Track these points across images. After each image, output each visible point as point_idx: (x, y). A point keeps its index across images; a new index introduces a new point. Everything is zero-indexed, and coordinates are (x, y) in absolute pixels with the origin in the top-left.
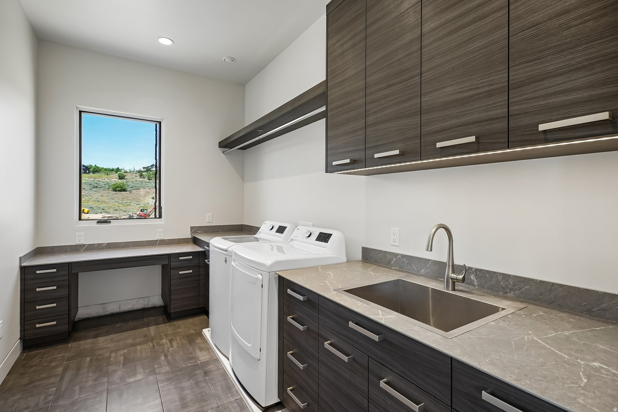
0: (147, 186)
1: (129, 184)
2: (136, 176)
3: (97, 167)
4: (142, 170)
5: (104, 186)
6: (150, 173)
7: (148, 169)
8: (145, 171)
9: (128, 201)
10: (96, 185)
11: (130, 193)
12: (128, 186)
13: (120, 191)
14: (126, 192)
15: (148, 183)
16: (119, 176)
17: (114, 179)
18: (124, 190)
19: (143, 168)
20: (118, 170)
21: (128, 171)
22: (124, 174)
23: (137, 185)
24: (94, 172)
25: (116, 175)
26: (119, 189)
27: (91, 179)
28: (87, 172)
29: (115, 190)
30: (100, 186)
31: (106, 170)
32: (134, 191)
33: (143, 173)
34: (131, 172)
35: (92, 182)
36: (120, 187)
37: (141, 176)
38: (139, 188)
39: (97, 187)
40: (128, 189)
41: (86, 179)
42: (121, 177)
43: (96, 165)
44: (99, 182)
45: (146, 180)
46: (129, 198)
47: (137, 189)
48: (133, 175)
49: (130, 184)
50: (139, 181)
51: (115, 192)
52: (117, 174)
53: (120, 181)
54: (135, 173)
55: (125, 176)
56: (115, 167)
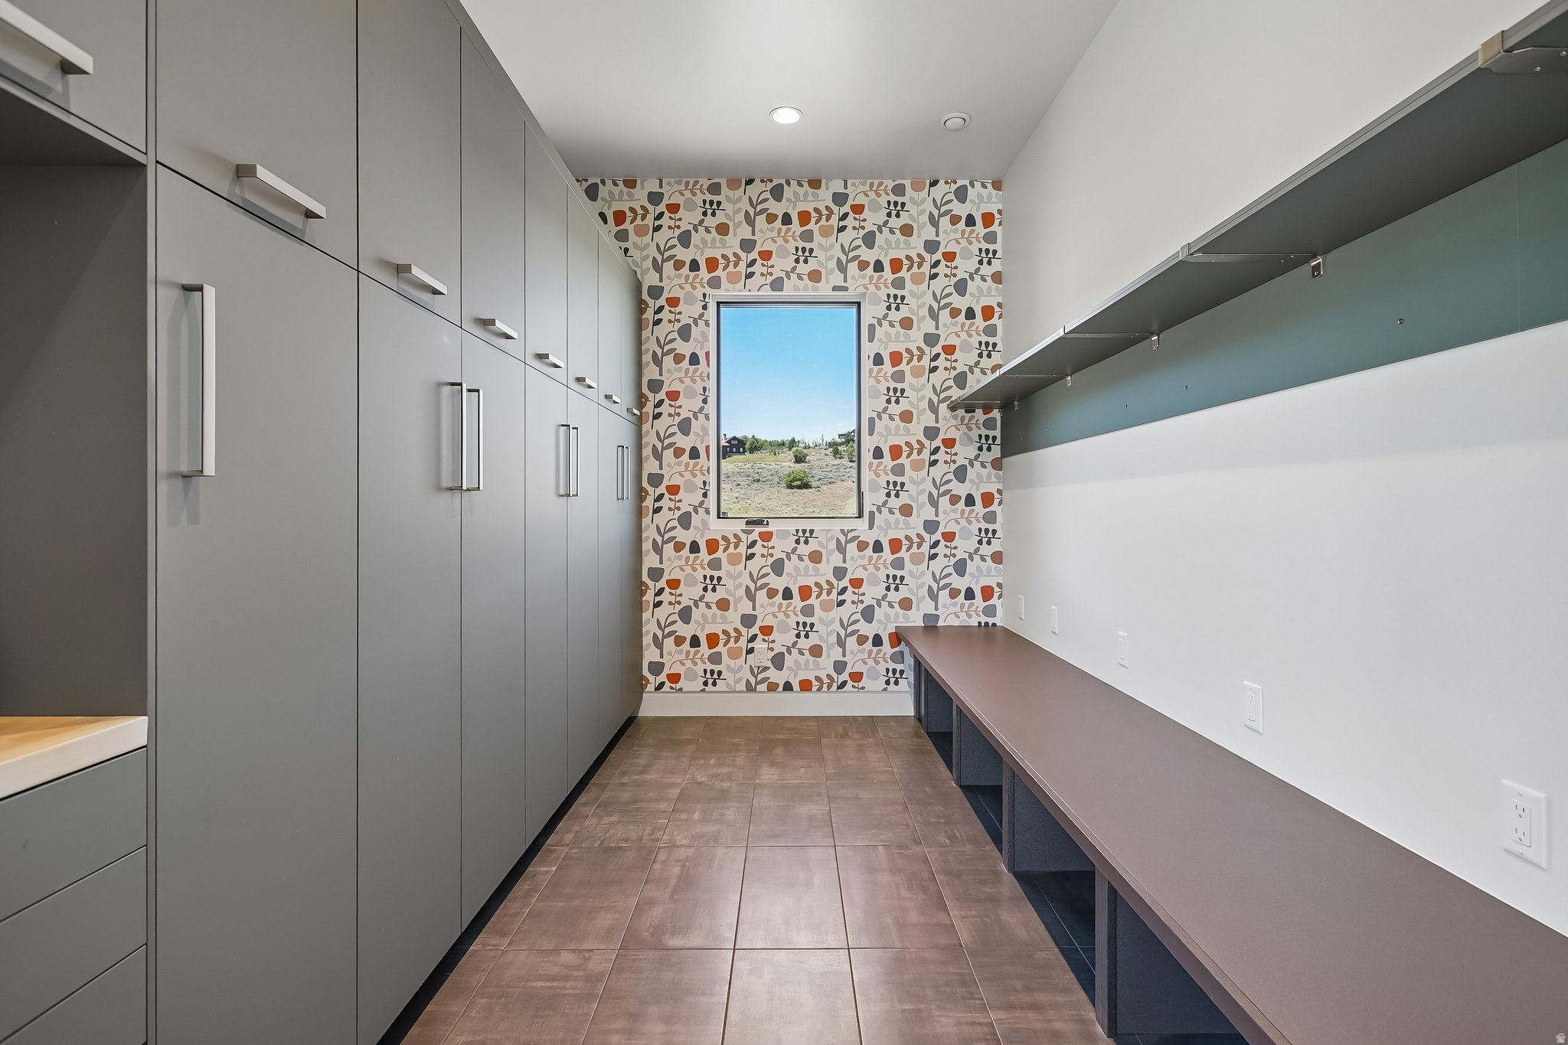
0: (849, 475)
1: (814, 472)
2: (826, 455)
3: (756, 440)
4: (838, 440)
5: (770, 478)
7: (848, 439)
8: (842, 444)
10: (757, 477)
11: (818, 491)
12: (813, 477)
13: (799, 487)
14: (809, 490)
15: (850, 470)
16: (796, 457)
17: (786, 463)
18: (806, 486)
19: (840, 435)
20: (793, 443)
21: (811, 445)
22: (804, 450)
23: (830, 475)
24: (752, 451)
25: (790, 455)
26: (799, 483)
27: (748, 466)
28: (741, 450)
29: (790, 487)
30: (764, 479)
31: (771, 444)
32: (824, 487)
33: (840, 448)
34: (816, 446)
35: (752, 470)
36: (799, 480)
37: (836, 453)
38: (833, 480)
39: (758, 481)
40: (814, 484)
41: (740, 464)
42: (799, 459)
43: (753, 436)
44: (761, 470)
46: (815, 503)
47: (830, 483)
48: (821, 454)
49: (816, 472)
50: (833, 465)
51: (790, 491)
52: (791, 452)
53: (797, 465)
54: (825, 447)
55: (805, 456)
56: (787, 438)
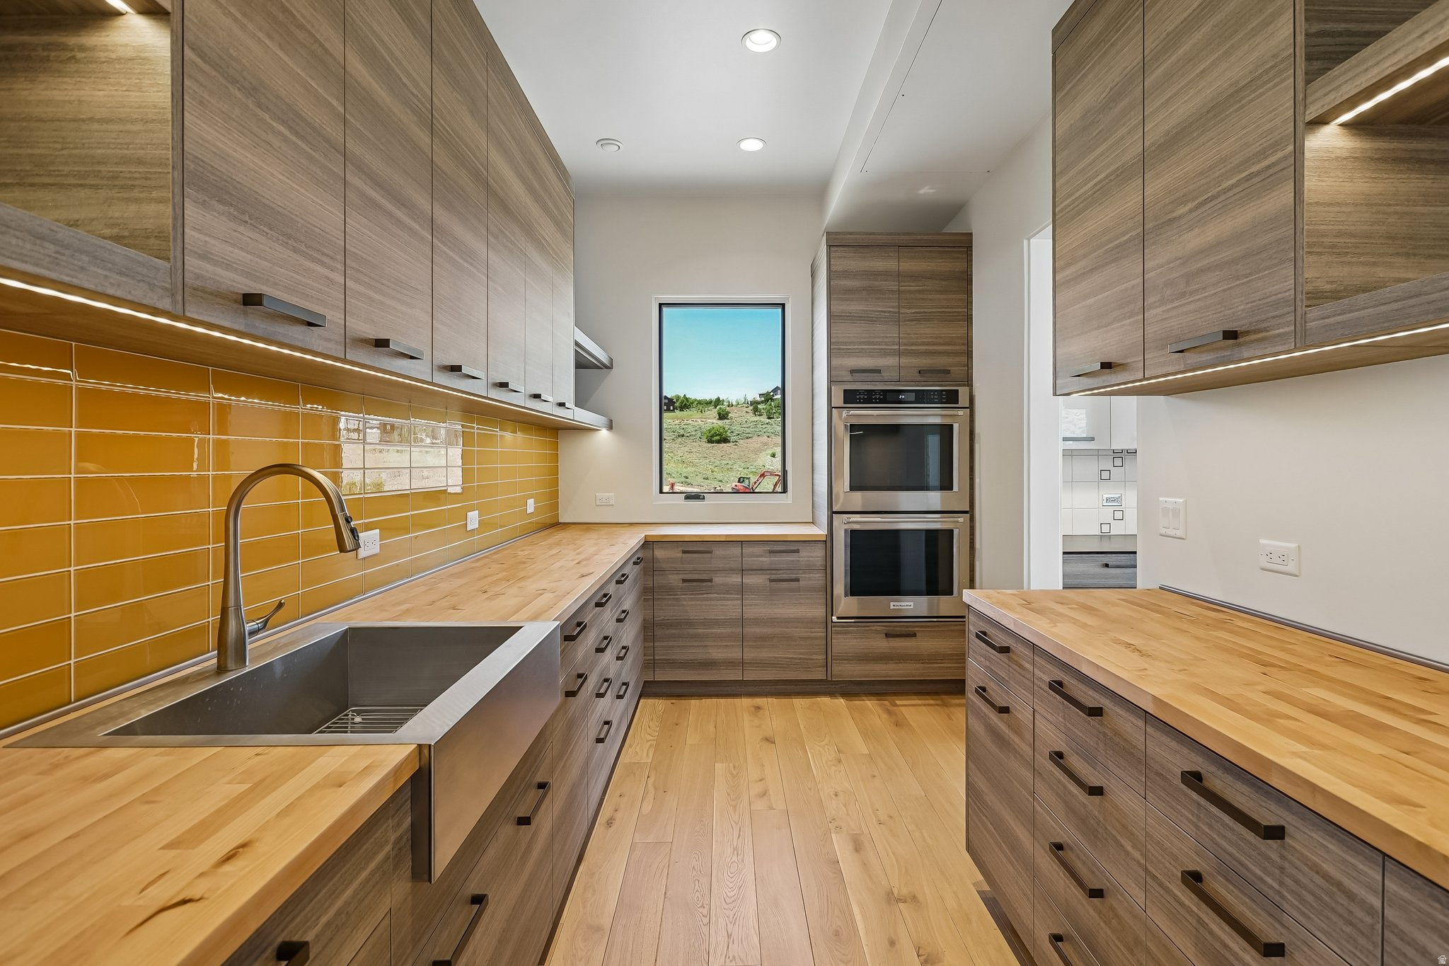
6: (771, 405)
9: (730, 462)
45: (764, 419)
